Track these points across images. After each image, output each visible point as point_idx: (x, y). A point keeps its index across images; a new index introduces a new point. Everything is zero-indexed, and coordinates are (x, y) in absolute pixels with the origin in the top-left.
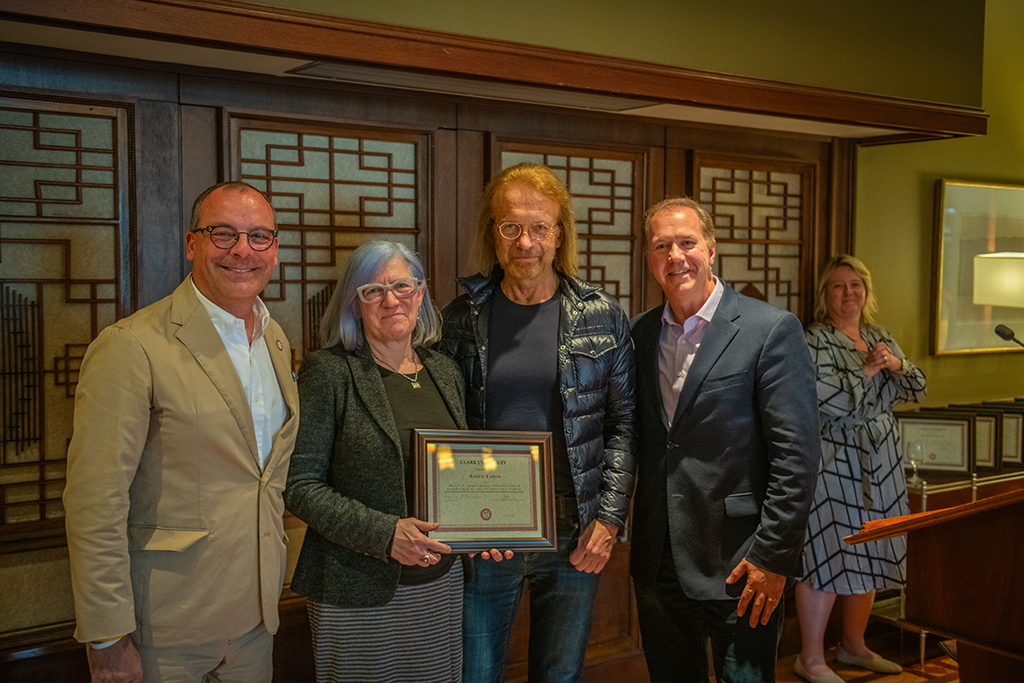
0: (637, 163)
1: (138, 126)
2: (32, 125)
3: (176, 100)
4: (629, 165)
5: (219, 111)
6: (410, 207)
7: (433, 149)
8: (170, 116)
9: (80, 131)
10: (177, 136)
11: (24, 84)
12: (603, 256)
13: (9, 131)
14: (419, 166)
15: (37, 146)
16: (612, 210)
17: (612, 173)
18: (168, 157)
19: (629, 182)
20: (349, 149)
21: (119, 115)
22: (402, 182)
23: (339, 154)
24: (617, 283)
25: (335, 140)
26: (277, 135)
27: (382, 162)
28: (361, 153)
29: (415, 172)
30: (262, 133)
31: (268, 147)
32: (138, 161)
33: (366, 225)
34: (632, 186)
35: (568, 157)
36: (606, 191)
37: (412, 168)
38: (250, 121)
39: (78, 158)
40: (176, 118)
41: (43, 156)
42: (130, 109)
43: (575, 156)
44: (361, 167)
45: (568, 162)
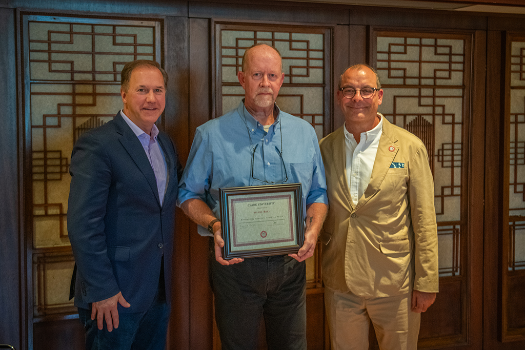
0: (466, 41)
1: (165, 31)
2: (112, 33)
3: (187, 15)
4: (462, 41)
5: (210, 20)
6: (320, 71)
7: (333, 37)
8: (184, 25)
9: (136, 35)
10: (187, 36)
11: (109, 11)
12: (443, 99)
13: (101, 36)
14: (326, 47)
15: (115, 44)
16: (450, 70)
17: (450, 47)
18: (182, 47)
19: (462, 52)
20: (284, 38)
21: (156, 25)
22: (315, 57)
23: (278, 42)
24: (453, 115)
25: (276, 33)
26: (242, 33)
27: (303, 45)
28: (291, 41)
29: (323, 51)
30: (234, 32)
31: (237, 39)
32: (166, 50)
33: (293, 82)
34: (464, 55)
35: (421, 38)
36: (446, 58)
37: (322, 48)
38: (227, 25)
39: (135, 49)
40: (186, 25)
41: (118, 49)
42: (162, 21)
43: (424, 38)
44: (291, 49)
45: (420, 41)
